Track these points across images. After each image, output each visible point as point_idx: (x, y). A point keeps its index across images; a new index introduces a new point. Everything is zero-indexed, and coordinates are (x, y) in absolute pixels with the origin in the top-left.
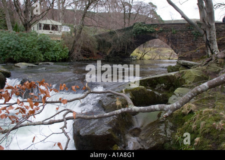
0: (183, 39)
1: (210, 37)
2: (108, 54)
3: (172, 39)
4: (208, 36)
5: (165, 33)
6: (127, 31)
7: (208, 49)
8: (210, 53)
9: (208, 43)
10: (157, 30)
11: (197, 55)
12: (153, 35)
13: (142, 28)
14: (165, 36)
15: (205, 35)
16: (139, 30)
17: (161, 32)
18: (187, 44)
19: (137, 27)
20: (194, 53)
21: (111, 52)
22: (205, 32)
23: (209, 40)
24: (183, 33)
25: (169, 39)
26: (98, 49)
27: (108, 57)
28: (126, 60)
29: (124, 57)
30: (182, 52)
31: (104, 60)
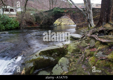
0: (78, 16)
1: (90, 18)
2: (41, 24)
3: (73, 16)
4: (89, 17)
5: (70, 13)
6: (50, 12)
7: (89, 24)
8: (90, 26)
9: (89, 21)
10: (65, 11)
11: (85, 24)
12: (64, 14)
13: (58, 10)
14: (70, 14)
15: (87, 16)
16: (56, 12)
17: (67, 12)
18: (80, 19)
19: (55, 10)
20: (84, 23)
21: (43, 23)
22: (87, 15)
23: (89, 19)
24: (78, 13)
25: (71, 16)
26: (36, 21)
27: (41, 25)
28: (51, 26)
29: (50, 25)
30: (78, 23)
31: (39, 27)
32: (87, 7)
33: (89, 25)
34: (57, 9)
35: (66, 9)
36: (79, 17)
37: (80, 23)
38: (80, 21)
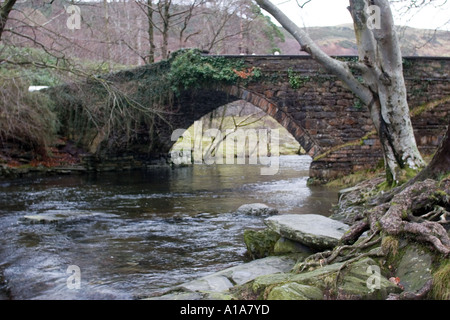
0: (323, 104)
1: (391, 114)
2: (94, 149)
3: (289, 104)
4: (385, 111)
5: (270, 84)
6: (152, 78)
7: (386, 151)
8: (393, 165)
9: (387, 132)
10: (241, 74)
11: (367, 154)
12: (234, 90)
13: (199, 68)
14: (270, 93)
15: (374, 107)
16: (188, 76)
17: (256, 80)
18: (335, 122)
19: (180, 65)
20: (358, 148)
21: (104, 144)
22: (376, 97)
23: (387, 121)
24: (321, 86)
25: (280, 105)
26: (62, 133)
27: (94, 160)
28: (156, 166)
29: (151, 157)
30: (322, 145)
31: (81, 168)
32: (372, 51)
33: (391, 156)
34: (192, 60)
35: (247, 61)
36: (326, 109)
37: (331, 145)
38: (335, 136)
